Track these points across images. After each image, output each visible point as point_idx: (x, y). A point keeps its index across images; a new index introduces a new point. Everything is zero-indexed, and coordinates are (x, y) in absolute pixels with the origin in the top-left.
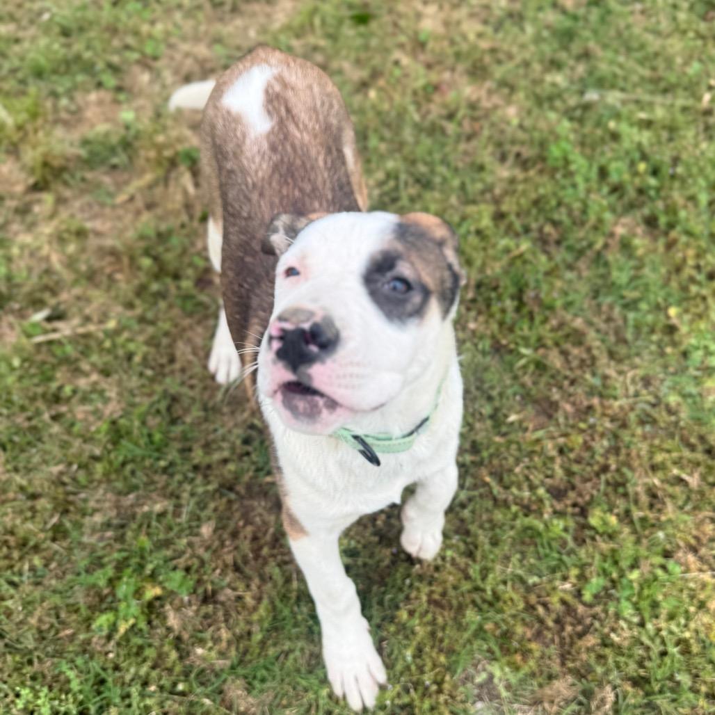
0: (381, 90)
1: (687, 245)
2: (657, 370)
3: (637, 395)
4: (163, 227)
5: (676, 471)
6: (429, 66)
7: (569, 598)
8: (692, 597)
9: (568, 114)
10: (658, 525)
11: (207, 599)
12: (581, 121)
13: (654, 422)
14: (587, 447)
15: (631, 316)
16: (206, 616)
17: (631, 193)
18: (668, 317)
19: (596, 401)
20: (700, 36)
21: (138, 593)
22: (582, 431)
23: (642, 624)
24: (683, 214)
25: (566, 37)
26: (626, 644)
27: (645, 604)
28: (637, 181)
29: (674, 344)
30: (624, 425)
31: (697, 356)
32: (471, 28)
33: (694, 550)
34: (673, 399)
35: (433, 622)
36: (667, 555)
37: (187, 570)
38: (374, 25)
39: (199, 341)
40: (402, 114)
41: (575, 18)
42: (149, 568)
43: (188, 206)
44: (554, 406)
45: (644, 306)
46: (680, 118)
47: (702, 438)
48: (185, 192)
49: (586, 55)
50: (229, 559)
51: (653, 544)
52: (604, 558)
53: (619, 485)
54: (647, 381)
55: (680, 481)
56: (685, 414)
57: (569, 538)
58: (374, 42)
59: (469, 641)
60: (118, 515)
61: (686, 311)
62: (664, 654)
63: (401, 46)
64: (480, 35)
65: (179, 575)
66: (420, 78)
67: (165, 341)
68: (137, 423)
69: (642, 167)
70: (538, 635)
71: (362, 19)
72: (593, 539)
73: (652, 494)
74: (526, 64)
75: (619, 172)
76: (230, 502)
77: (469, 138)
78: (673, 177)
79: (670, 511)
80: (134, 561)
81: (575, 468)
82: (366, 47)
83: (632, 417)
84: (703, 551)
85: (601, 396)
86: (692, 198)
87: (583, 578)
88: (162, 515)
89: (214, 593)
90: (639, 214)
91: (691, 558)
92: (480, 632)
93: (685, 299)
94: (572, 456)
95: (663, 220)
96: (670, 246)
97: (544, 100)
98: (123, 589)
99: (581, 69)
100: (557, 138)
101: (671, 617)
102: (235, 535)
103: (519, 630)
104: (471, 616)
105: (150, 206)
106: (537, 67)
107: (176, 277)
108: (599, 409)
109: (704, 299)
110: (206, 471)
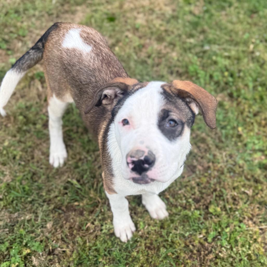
0: (121, 47)
1: (245, 103)
2: (235, 152)
3: (227, 161)
4: (28, 104)
5: (243, 189)
6: (140, 38)
7: (202, 241)
8: (251, 237)
9: (197, 54)
10: (237, 210)
11: (50, 254)
12: (202, 57)
13: (234, 172)
14: (208, 182)
15: (224, 131)
16: (50, 260)
17: (222, 84)
18: (238, 131)
19: (211, 164)
20: (248, 23)
21: (20, 253)
22: (205, 176)
23: (231, 249)
24: (243, 91)
25: (195, 25)
26: (226, 257)
27: (232, 241)
28: (225, 80)
29: (241, 141)
30: (222, 173)
31: (250, 146)
32: (157, 23)
33: (251, 219)
34: (241, 162)
35: (148, 255)
36: (241, 221)
37: (41, 241)
38: (116, 22)
39: (45, 150)
40: (129, 57)
41: (199, 18)
42: (25, 242)
43: (39, 96)
44: (195, 167)
45: (229, 127)
46: (241, 55)
47: (253, 176)
48: (38, 89)
49: (203, 32)
50: (59, 236)
51: (235, 217)
52: (215, 224)
53: (220, 196)
54: (231, 156)
55: (244, 193)
56: (246, 168)
57: (202, 217)
58: (117, 28)
59: (162, 261)
60: (10, 221)
61: (245, 128)
62: (241, 260)
63: (128, 30)
64: (161, 25)
65: (37, 244)
66: (137, 42)
67: (29, 150)
68: (18, 183)
69: (226, 74)
70: (191, 257)
71: (112, 19)
72: (211, 218)
73: (234, 199)
74: (180, 36)
75: (217, 76)
76: (59, 214)
77: (158, 65)
78: (239, 77)
79: (241, 205)
80: (18, 240)
81: (204, 191)
82: (114, 30)
83: (226, 170)
84: (255, 219)
85: (213, 162)
86: (246, 85)
87: (207, 233)
88: (29, 221)
89: (53, 250)
90: (226, 93)
91: (250, 222)
92: (166, 257)
93: (245, 124)
94: (202, 186)
95: (235, 94)
96: (238, 104)
97: (187, 50)
98: (13, 252)
99: (202, 37)
100: (192, 63)
101: (243, 246)
102: (61, 227)
103: (183, 255)
104: (163, 250)
105: (22, 97)
106: (184, 37)
107: (35, 124)
108: (212, 167)
109: (252, 124)
110: (49, 202)
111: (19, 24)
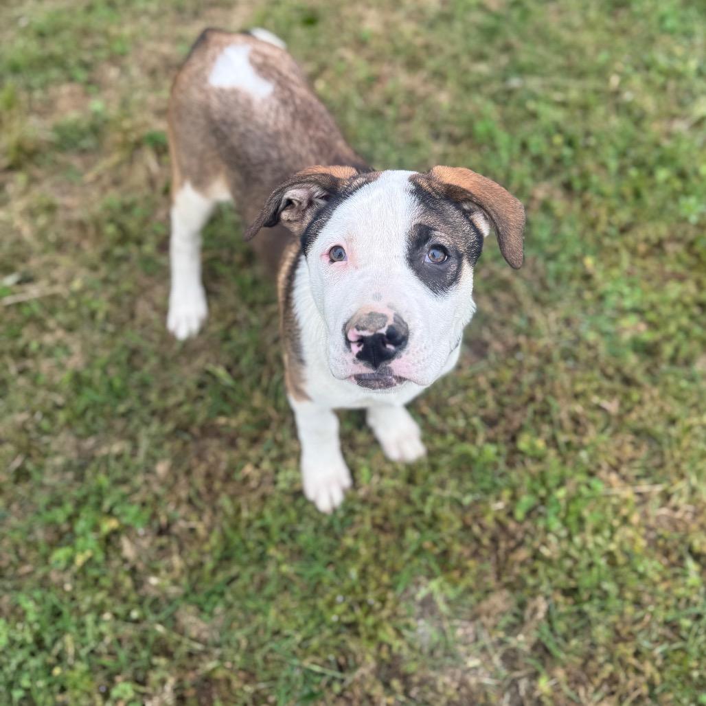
0: (328, 83)
1: (600, 205)
2: (577, 313)
3: (560, 333)
4: (128, 199)
5: (596, 399)
6: (371, 60)
7: (502, 517)
8: (616, 511)
9: (493, 98)
10: (582, 446)
11: (162, 531)
12: (505, 104)
13: (576, 358)
14: (516, 380)
15: (552, 266)
16: (161, 548)
17: (549, 162)
18: (584, 267)
19: (522, 340)
20: (608, 30)
21: (96, 528)
22: (510, 367)
23: (570, 537)
24: (595, 179)
25: (490, 33)
26: (556, 557)
27: (572, 519)
28: (555, 153)
29: (591, 289)
30: (548, 360)
31: (612, 300)
32: (408, 28)
33: (615, 469)
34: (591, 337)
35: (377, 545)
36: (591, 474)
37: (144, 504)
38: (320, 27)
39: (159, 300)
40: (346, 102)
41: (498, 17)
42: (107, 504)
43: (152, 182)
44: (486, 345)
45: (563, 257)
46: (592, 99)
47: (619, 370)
48: (148, 169)
49: (507, 48)
50: (183, 494)
51: (577, 464)
52: (533, 478)
53: (544, 414)
54: (568, 322)
55: (599, 408)
56: (603, 349)
57: (501, 462)
58: (322, 41)
59: (409, 561)
60: (79, 457)
61: (601, 260)
62: (591, 565)
63: (345, 45)
64: (416, 34)
65: (134, 510)
66: (362, 70)
68: (97, 373)
69: (558, 140)
70: (475, 554)
71: (311, 20)
72: (523, 463)
73: (575, 419)
74: (455, 57)
75: (537, 144)
76: (185, 443)
77: (408, 119)
78: (587, 147)
79: (592, 435)
80: (93, 499)
81: (507, 400)
82: (314, 45)
83: (556, 354)
84: (624, 470)
85: (528, 336)
86: (603, 166)
87: (514, 498)
88: (119, 457)
89: (169, 525)
90: (557, 180)
91: (614, 477)
92: (420, 552)
93: (600, 250)
94: (503, 388)
95: (577, 185)
96: (585, 206)
97: (471, 87)
98: (81, 525)
99: (504, 60)
100: (481, 116)
101: (597, 531)
102: (188, 473)
103: (457, 548)
104: (412, 536)
105: (116, 183)
106: (465, 60)
107: (139, 242)
108: (525, 347)
109: (616, 250)
110: (163, 415)
111: (114, 30)
